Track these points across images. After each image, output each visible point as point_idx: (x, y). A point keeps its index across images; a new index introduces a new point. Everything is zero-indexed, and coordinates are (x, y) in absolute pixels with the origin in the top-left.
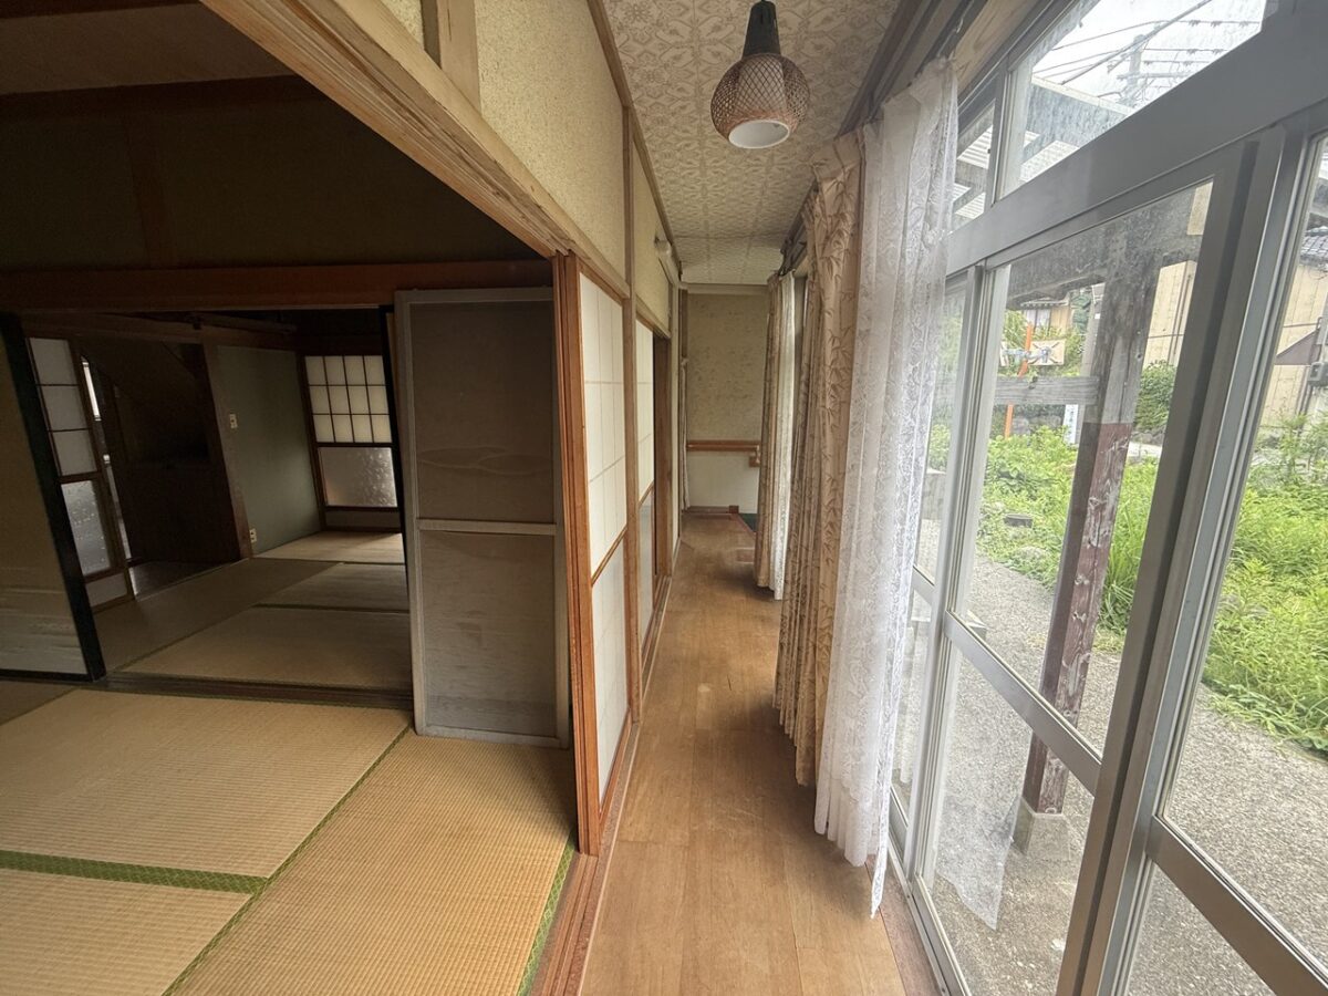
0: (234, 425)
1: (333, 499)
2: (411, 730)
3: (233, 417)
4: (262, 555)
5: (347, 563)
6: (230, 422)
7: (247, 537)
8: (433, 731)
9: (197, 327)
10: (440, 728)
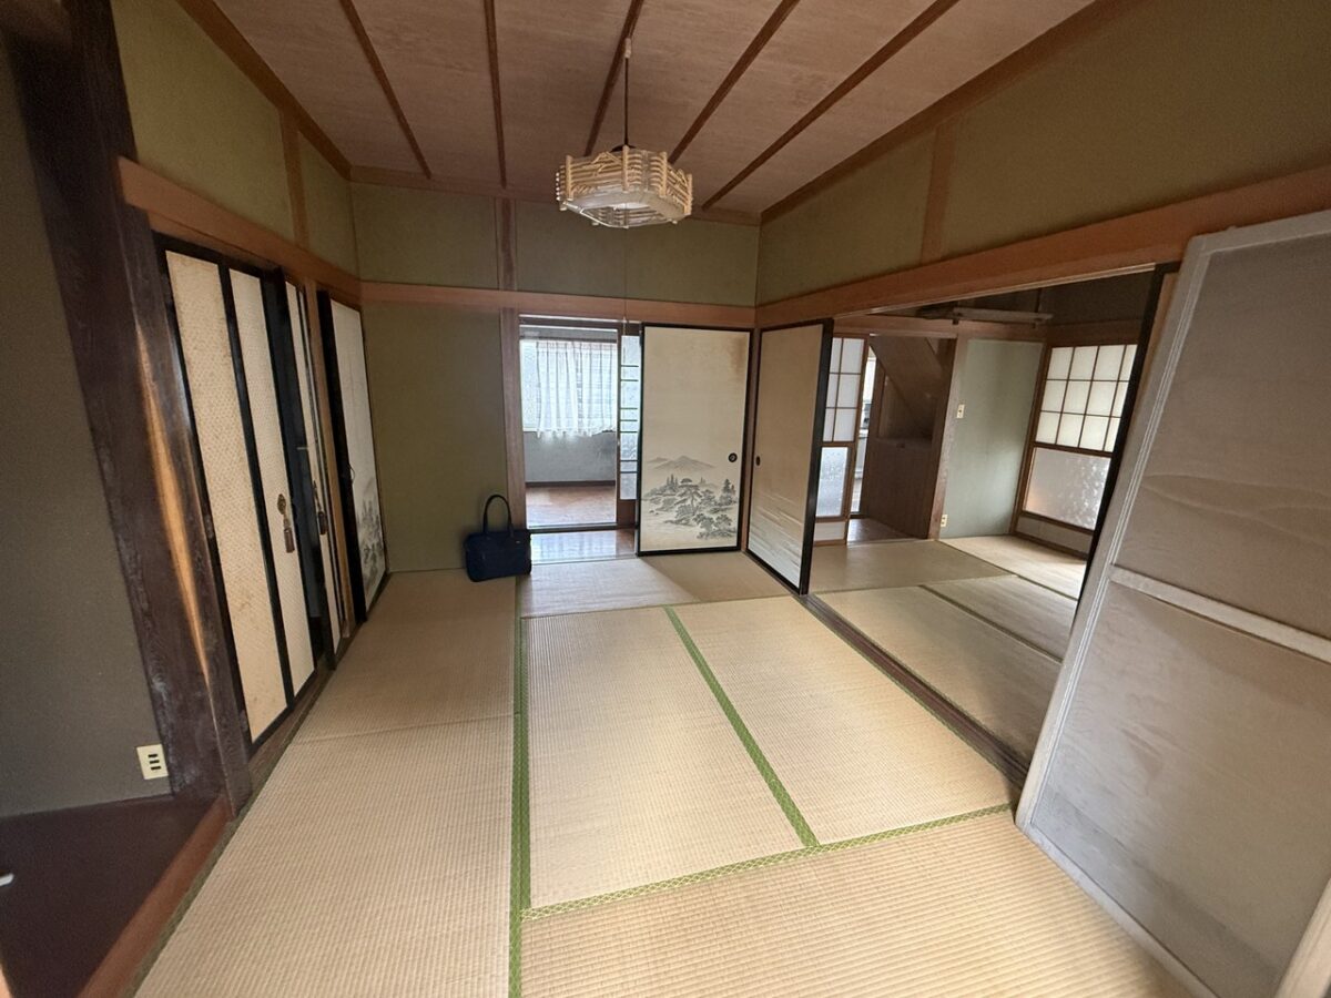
0: (960, 415)
1: (1032, 505)
2: (1009, 812)
3: (962, 407)
4: (945, 541)
5: (1020, 577)
6: (957, 411)
7: (939, 520)
8: (1036, 836)
9: (955, 322)
10: (1046, 841)
